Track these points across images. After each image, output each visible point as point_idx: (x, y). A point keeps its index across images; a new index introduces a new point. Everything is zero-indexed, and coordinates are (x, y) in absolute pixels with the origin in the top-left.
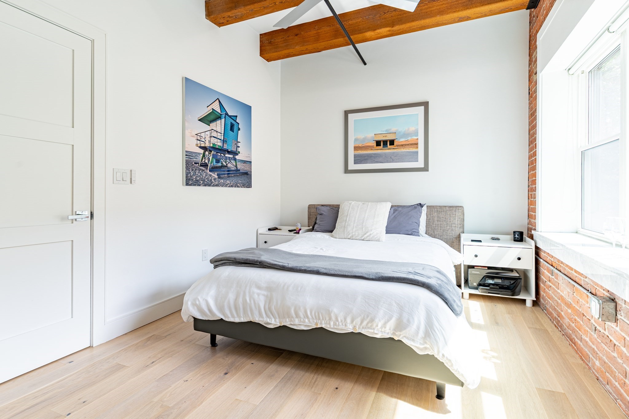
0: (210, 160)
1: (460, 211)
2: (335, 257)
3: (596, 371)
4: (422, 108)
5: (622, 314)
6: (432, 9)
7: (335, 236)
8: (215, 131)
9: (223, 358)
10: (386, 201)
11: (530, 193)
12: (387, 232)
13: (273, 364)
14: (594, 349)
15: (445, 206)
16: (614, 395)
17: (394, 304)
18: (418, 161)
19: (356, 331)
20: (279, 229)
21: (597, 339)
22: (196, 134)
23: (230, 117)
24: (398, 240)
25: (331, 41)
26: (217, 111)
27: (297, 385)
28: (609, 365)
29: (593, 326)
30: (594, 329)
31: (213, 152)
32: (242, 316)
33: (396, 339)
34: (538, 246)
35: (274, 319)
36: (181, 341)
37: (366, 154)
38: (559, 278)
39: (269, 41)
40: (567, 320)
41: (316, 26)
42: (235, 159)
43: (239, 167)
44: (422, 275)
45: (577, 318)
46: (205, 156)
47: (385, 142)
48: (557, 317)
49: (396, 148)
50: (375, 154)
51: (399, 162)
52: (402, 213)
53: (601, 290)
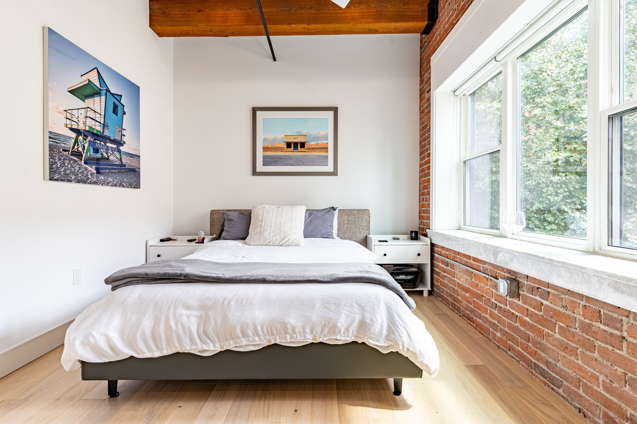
0: (86, 148)
1: (367, 214)
2: (272, 263)
3: (497, 341)
4: (332, 113)
5: (525, 290)
6: (347, 15)
7: (249, 243)
8: (93, 110)
9: (134, 409)
10: (301, 205)
11: (421, 197)
12: (306, 236)
13: (208, 401)
14: (494, 323)
15: (354, 210)
16: (516, 358)
17: (355, 305)
18: (327, 165)
19: (317, 340)
20: (174, 240)
21: (498, 314)
22: (65, 111)
23: (113, 95)
24: (317, 243)
25: (241, 26)
26: (95, 84)
27: (248, 419)
28: (511, 334)
29: (494, 304)
30: (495, 306)
31: (89, 137)
32: (165, 347)
33: (360, 341)
34: (433, 242)
35: (212, 344)
36: (57, 400)
37: (275, 156)
38: (455, 268)
39: (163, 11)
40: (465, 302)
41: (224, 6)
42: (119, 151)
43: (124, 161)
44: (373, 273)
45: (475, 299)
46: (78, 142)
47: (296, 144)
48: (453, 301)
49: (307, 151)
50: (285, 156)
51: (309, 165)
52: (317, 216)
53: (501, 273)
